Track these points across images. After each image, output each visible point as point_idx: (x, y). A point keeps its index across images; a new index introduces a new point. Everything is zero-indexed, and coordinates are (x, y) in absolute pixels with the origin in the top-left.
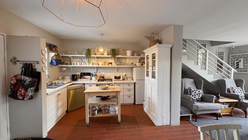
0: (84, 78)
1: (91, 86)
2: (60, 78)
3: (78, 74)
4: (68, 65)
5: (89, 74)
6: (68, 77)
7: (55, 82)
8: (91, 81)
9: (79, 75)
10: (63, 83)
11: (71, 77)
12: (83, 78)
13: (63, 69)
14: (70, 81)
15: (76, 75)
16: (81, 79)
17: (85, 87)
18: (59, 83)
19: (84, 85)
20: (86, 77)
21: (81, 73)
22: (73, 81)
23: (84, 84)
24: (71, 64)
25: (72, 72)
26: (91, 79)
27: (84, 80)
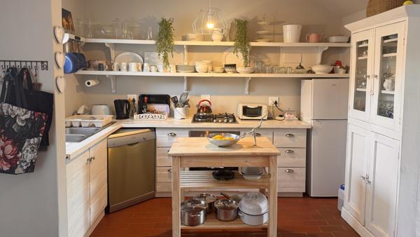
0: (153, 112)
1: (175, 135)
2: (81, 111)
3: (132, 99)
4: (103, 70)
5: (164, 99)
6: (103, 107)
7: (71, 122)
8: (172, 119)
9: (134, 100)
10: (93, 126)
11: (110, 109)
12: (148, 111)
13: (89, 83)
14: (111, 120)
15: (127, 101)
16: (141, 115)
17: (155, 139)
18: (81, 126)
19: (152, 133)
20: (158, 107)
21: (142, 97)
22: (117, 119)
23: (154, 129)
24: (110, 69)
25: (113, 91)
26: (171, 115)
27: (150, 116)
